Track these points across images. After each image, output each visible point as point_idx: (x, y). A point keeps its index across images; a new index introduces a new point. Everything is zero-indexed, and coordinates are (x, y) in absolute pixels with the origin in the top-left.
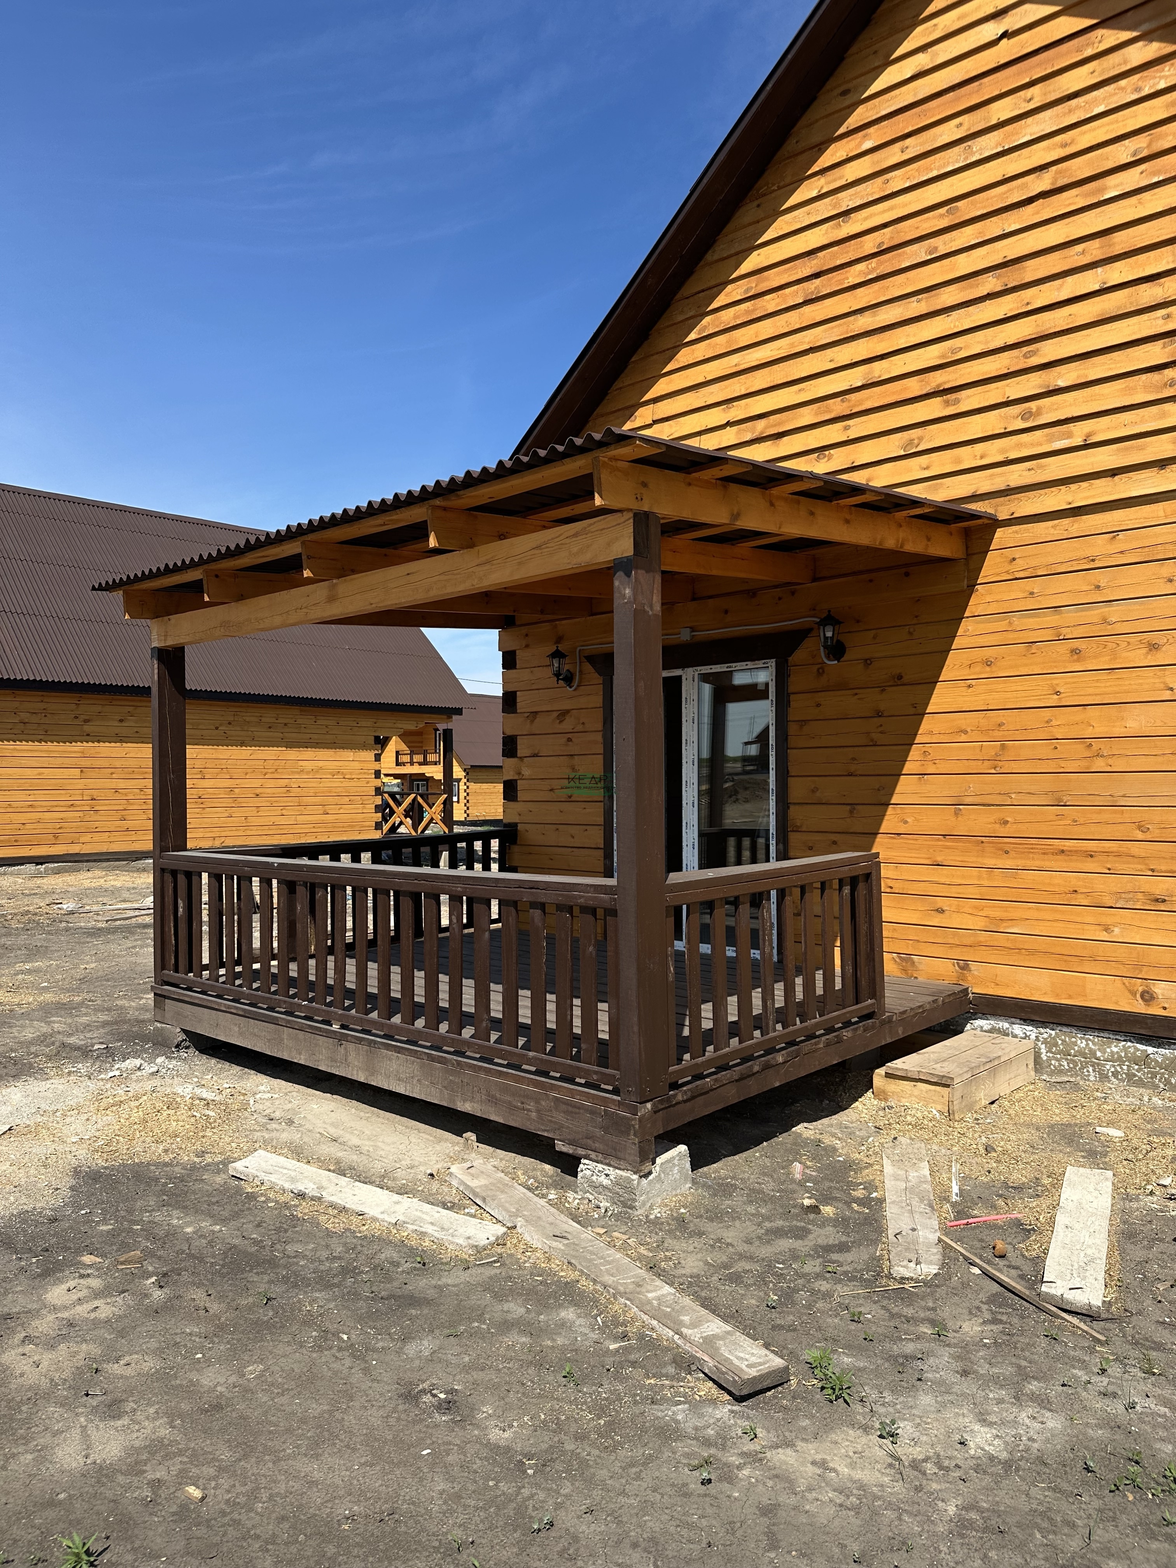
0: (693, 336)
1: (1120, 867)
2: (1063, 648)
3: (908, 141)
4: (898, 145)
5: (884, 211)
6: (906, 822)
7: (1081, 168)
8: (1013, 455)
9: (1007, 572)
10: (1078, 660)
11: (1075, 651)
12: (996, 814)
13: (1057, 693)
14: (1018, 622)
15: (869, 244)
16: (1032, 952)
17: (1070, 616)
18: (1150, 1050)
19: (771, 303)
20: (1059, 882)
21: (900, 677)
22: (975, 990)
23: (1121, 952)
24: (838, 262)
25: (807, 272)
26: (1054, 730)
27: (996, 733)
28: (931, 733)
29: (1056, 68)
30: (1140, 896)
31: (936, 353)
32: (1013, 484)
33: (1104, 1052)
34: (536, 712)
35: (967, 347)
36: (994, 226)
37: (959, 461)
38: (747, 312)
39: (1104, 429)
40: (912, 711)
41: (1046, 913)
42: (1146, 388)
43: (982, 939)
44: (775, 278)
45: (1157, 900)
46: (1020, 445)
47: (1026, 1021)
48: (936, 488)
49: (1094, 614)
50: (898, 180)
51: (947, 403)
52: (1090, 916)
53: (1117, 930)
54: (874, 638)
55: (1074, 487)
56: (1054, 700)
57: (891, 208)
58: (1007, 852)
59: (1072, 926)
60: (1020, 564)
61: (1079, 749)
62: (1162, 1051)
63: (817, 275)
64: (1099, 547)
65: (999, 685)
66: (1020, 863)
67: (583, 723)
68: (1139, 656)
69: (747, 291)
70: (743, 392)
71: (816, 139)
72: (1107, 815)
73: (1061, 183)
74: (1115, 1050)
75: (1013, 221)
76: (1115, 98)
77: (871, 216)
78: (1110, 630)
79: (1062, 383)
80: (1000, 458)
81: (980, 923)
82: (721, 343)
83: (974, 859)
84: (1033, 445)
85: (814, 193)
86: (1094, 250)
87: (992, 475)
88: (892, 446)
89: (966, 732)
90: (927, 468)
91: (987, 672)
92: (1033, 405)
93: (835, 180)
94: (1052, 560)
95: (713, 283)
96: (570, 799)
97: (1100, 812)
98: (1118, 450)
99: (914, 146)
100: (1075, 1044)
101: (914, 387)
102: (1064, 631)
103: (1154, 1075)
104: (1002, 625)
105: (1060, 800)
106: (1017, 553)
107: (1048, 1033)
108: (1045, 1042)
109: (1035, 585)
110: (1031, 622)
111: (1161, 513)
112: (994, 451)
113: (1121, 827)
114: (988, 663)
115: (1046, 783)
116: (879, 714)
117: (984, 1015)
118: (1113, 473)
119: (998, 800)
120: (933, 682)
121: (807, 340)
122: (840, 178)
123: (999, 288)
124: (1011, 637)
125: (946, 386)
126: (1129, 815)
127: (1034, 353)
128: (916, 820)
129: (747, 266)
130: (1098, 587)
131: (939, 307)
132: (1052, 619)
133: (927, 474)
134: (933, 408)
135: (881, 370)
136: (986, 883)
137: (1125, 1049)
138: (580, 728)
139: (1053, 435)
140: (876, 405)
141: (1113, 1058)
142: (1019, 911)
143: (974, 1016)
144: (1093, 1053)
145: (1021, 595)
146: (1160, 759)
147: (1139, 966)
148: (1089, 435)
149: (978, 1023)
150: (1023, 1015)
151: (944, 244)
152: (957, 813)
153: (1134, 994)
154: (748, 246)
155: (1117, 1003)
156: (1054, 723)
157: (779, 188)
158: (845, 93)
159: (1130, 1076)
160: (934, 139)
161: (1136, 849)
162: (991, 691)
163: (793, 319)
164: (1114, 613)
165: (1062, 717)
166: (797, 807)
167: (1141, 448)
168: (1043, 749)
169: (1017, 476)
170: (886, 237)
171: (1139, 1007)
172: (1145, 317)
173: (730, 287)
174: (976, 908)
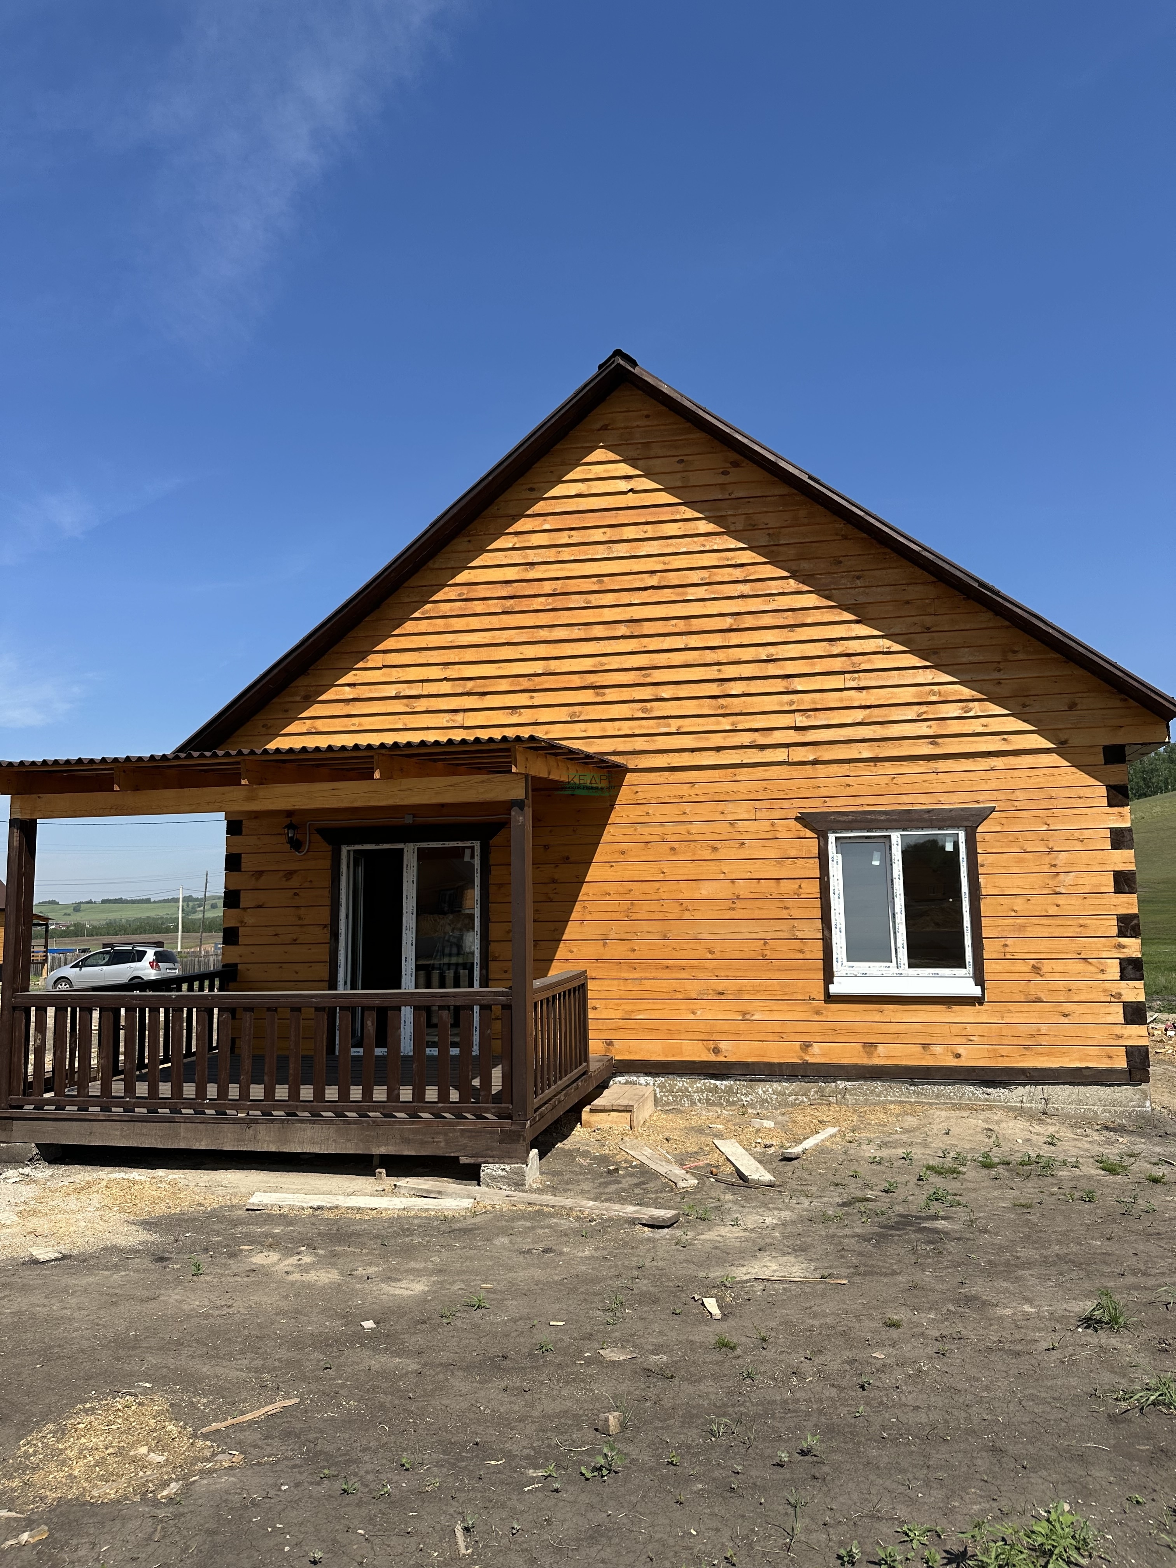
0: (417, 615)
1: (699, 975)
2: (666, 846)
3: (573, 532)
4: (566, 533)
5: (557, 570)
6: (572, 952)
7: (674, 578)
8: (637, 732)
9: (633, 799)
10: (674, 854)
11: (673, 849)
12: (629, 945)
13: (663, 873)
14: (640, 829)
15: (548, 587)
16: (651, 1030)
17: (669, 828)
18: (718, 1083)
19: (478, 607)
20: (665, 985)
21: (568, 858)
22: (617, 1058)
23: (702, 1026)
24: (527, 593)
25: (505, 594)
26: (662, 894)
27: (628, 896)
28: (587, 894)
29: (660, 519)
30: (711, 991)
31: (591, 663)
32: (638, 749)
33: (693, 1088)
34: (263, 872)
35: (609, 664)
36: (626, 598)
37: (604, 730)
38: (460, 608)
39: (688, 725)
40: (576, 880)
41: (659, 1005)
42: (710, 707)
43: (620, 1024)
44: (481, 591)
45: (720, 993)
46: (641, 727)
47: (647, 1074)
48: (591, 744)
49: (682, 828)
50: (566, 554)
51: (598, 694)
52: (683, 1005)
53: (699, 1012)
54: (551, 831)
55: (671, 755)
56: (661, 877)
57: (562, 569)
58: (635, 969)
59: (674, 1012)
60: (640, 795)
61: (675, 906)
62: (724, 1082)
63: (511, 597)
64: (685, 790)
65: (630, 866)
66: (643, 975)
67: (311, 881)
68: (707, 854)
69: (460, 595)
70: (457, 660)
71: (512, 512)
72: (692, 944)
73: (663, 584)
74: (699, 1085)
75: (636, 597)
76: (692, 546)
77: (549, 570)
78: (691, 838)
79: (665, 696)
80: (629, 732)
81: (619, 1014)
82: (440, 624)
83: (614, 974)
84: (648, 728)
85: (510, 546)
86: (681, 626)
87: (625, 741)
88: (562, 714)
89: (609, 894)
90: (585, 731)
91: (622, 858)
92: (648, 705)
93: (524, 541)
94: (659, 795)
95: (434, 583)
96: (295, 942)
97: (688, 943)
98: (695, 738)
99: (577, 536)
100: (676, 1085)
101: (576, 681)
102: (666, 837)
103: (721, 1098)
104: (631, 831)
105: (665, 936)
106: (639, 788)
107: (660, 1080)
108: (659, 1086)
109: (651, 809)
110: (647, 830)
111: (717, 776)
112: (626, 728)
113: (699, 951)
114: (623, 853)
115: (657, 926)
116: (554, 881)
117: (622, 1074)
118: (693, 750)
119: (629, 936)
120: (589, 863)
121: (504, 636)
122: (529, 541)
123: (628, 634)
124: (636, 838)
125: (598, 684)
126: (704, 944)
127: (649, 675)
128: (579, 950)
129: (459, 579)
130: (684, 813)
131: (592, 636)
132: (659, 829)
133: (584, 735)
134: (588, 696)
135: (554, 666)
136: (622, 988)
137: (704, 1084)
138: (307, 885)
139: (659, 724)
140: (552, 687)
141: (700, 1091)
142: (644, 1005)
143: (614, 1075)
144: (687, 1089)
145: (642, 814)
146: (719, 912)
147: (711, 1033)
148: (679, 727)
149: (618, 1079)
150: (646, 1071)
151: (595, 600)
152: (605, 945)
153: (709, 1050)
154: (461, 565)
155: (700, 1056)
156: (661, 890)
157: (485, 534)
158: (532, 490)
159: (708, 1100)
160: (589, 536)
161: (707, 964)
162: (625, 870)
163: (495, 621)
164: (694, 828)
165: (666, 887)
166: (496, 943)
167: (708, 739)
168: (655, 906)
169: (639, 744)
170: (559, 586)
171: (712, 1058)
172: (708, 668)
173: (446, 589)
174: (617, 1005)
